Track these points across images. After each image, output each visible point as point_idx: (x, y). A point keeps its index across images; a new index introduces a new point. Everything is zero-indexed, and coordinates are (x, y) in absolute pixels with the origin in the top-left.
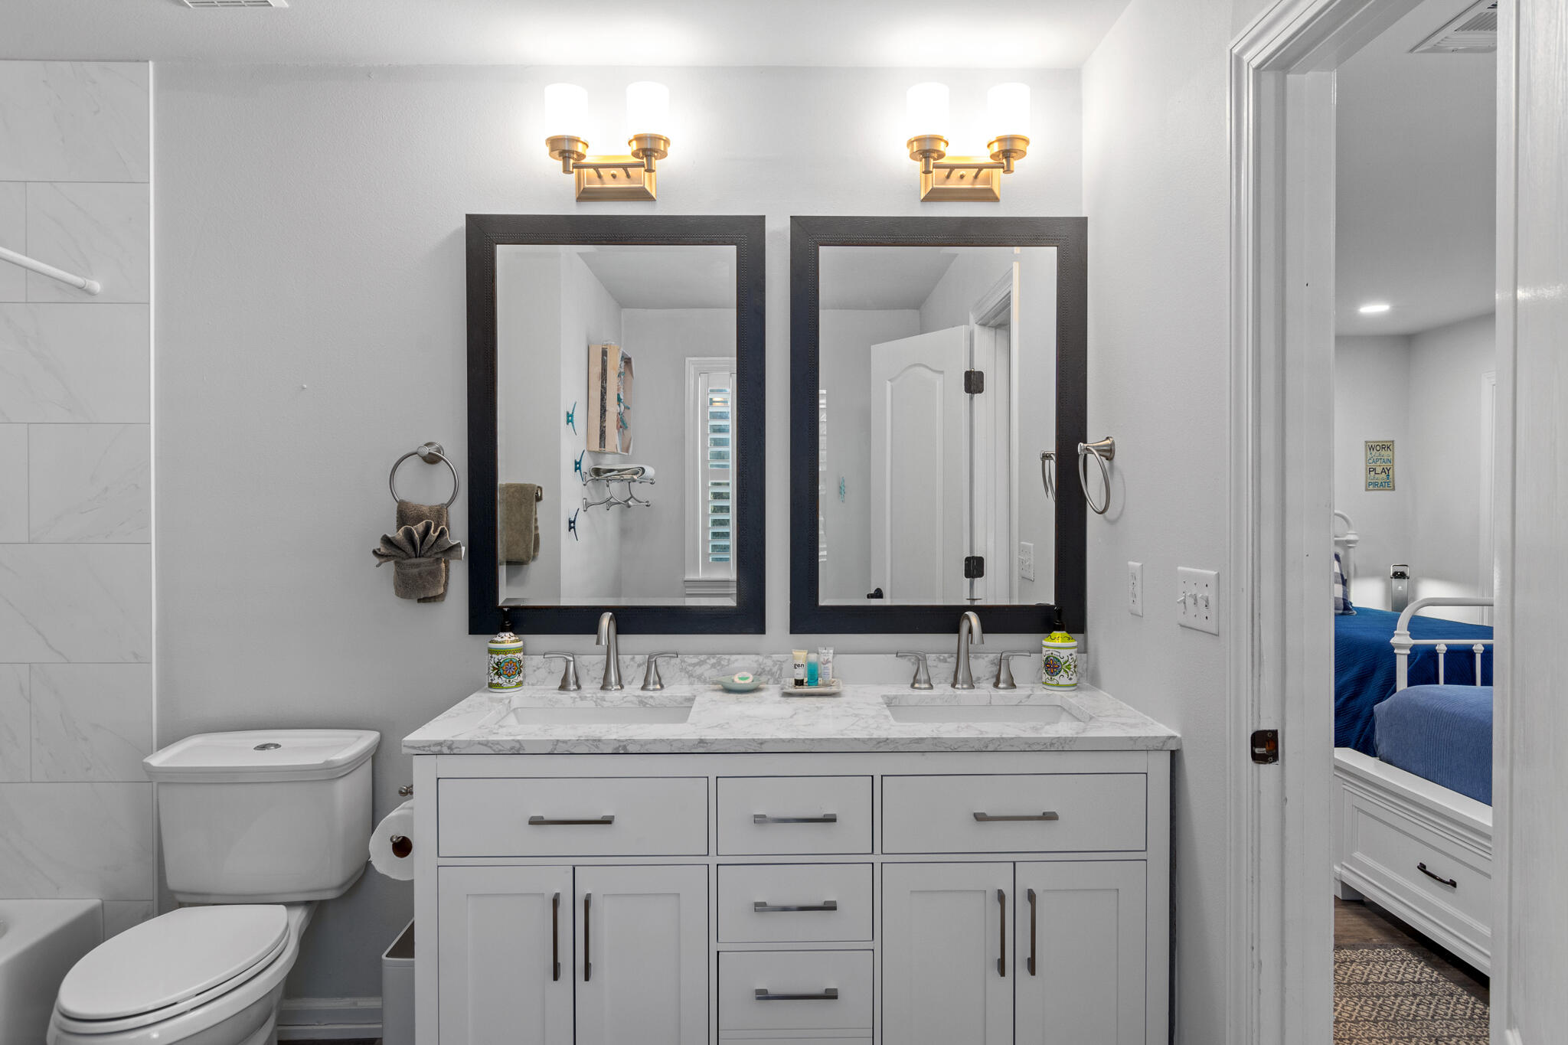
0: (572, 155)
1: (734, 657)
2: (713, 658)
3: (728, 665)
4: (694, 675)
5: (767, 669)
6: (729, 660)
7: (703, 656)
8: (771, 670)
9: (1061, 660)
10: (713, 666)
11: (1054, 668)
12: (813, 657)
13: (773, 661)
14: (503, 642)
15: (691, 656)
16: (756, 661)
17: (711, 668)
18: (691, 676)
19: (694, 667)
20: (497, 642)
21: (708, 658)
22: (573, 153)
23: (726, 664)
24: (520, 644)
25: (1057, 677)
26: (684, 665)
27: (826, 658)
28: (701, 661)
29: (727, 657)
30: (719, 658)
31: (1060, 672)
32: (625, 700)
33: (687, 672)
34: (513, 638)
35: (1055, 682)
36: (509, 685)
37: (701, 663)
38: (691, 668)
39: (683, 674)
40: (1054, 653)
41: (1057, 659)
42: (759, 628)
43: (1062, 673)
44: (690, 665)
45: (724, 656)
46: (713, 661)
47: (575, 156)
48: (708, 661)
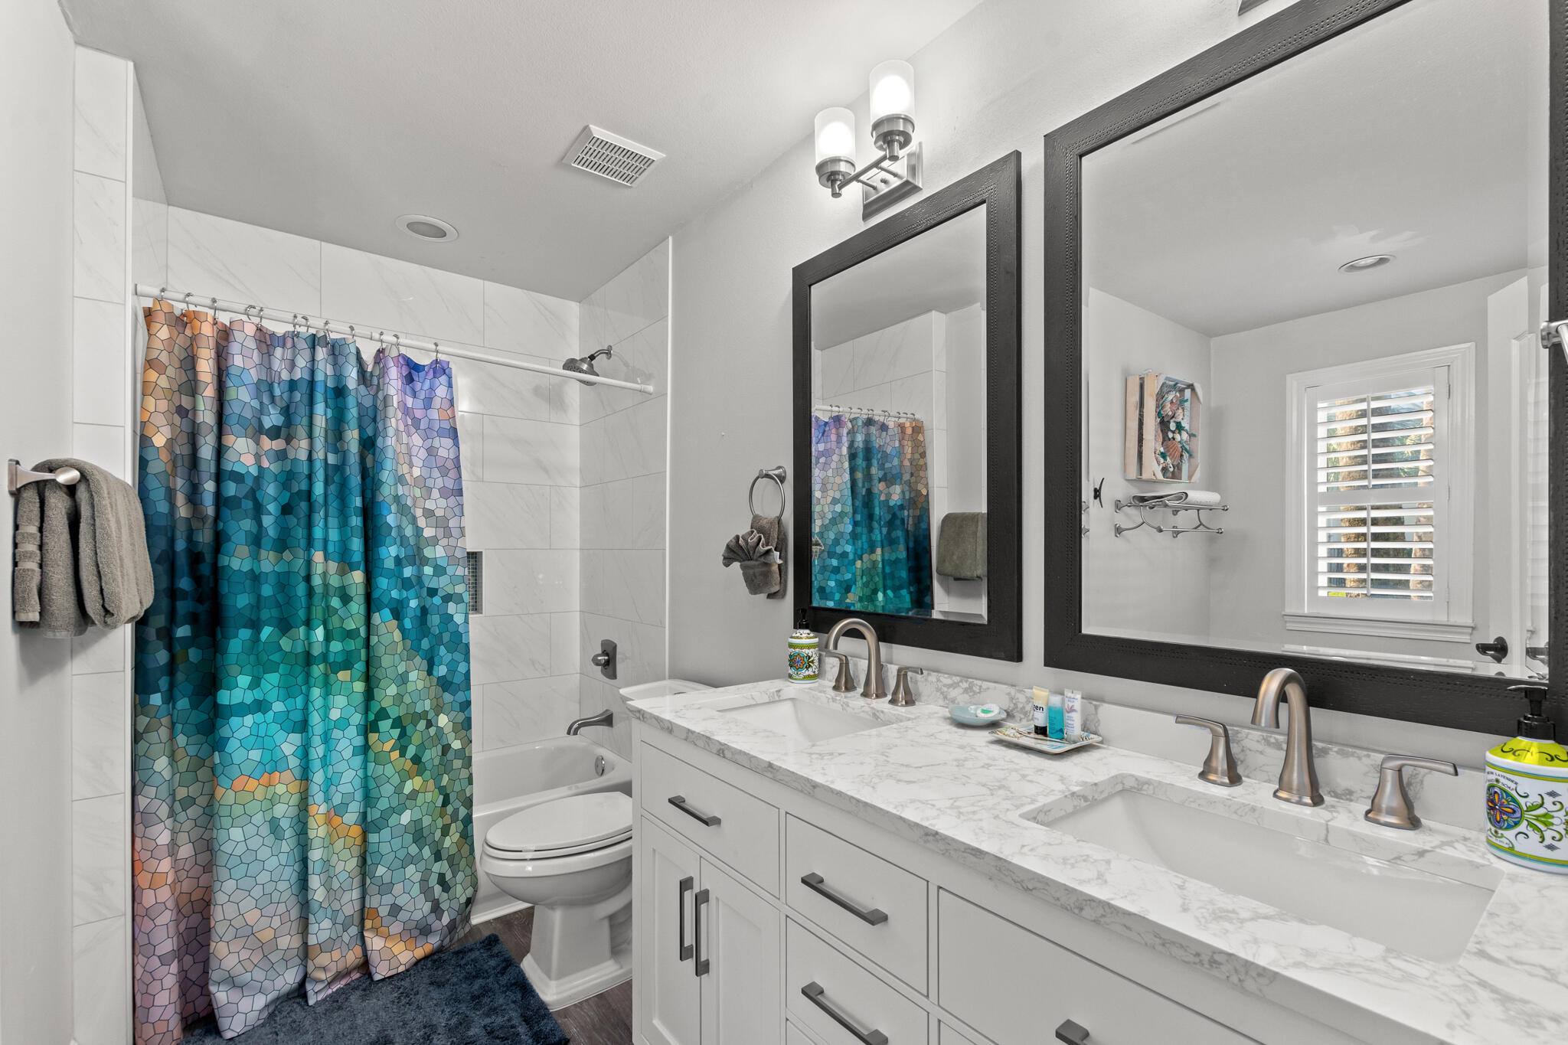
0: (837, 177)
1: (985, 685)
2: (966, 682)
3: (979, 693)
4: (948, 697)
5: (1020, 706)
6: (980, 687)
7: (958, 678)
8: (1024, 707)
9: (1522, 801)
10: (966, 691)
11: (1502, 812)
12: (1056, 700)
13: (1026, 697)
14: (801, 638)
15: (946, 676)
16: (1009, 694)
17: (963, 693)
18: (945, 698)
19: (948, 688)
20: (797, 638)
21: (961, 681)
22: (839, 175)
23: (978, 691)
24: (817, 640)
25: (1510, 834)
26: (940, 684)
27: (1071, 704)
28: (955, 683)
29: (979, 683)
30: (971, 683)
31: (1516, 824)
32: (863, 709)
33: (942, 693)
34: (812, 635)
35: (1504, 843)
36: (797, 677)
37: (954, 686)
38: (945, 689)
39: (939, 694)
40: (1502, 780)
41: (1508, 795)
42: (1015, 653)
43: (1523, 827)
44: (945, 685)
45: (976, 682)
46: (965, 685)
47: (841, 177)
48: (961, 684)
